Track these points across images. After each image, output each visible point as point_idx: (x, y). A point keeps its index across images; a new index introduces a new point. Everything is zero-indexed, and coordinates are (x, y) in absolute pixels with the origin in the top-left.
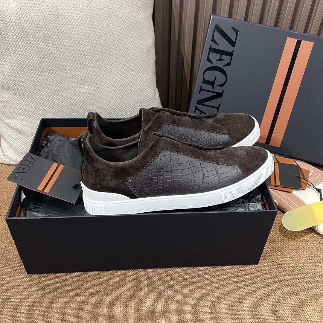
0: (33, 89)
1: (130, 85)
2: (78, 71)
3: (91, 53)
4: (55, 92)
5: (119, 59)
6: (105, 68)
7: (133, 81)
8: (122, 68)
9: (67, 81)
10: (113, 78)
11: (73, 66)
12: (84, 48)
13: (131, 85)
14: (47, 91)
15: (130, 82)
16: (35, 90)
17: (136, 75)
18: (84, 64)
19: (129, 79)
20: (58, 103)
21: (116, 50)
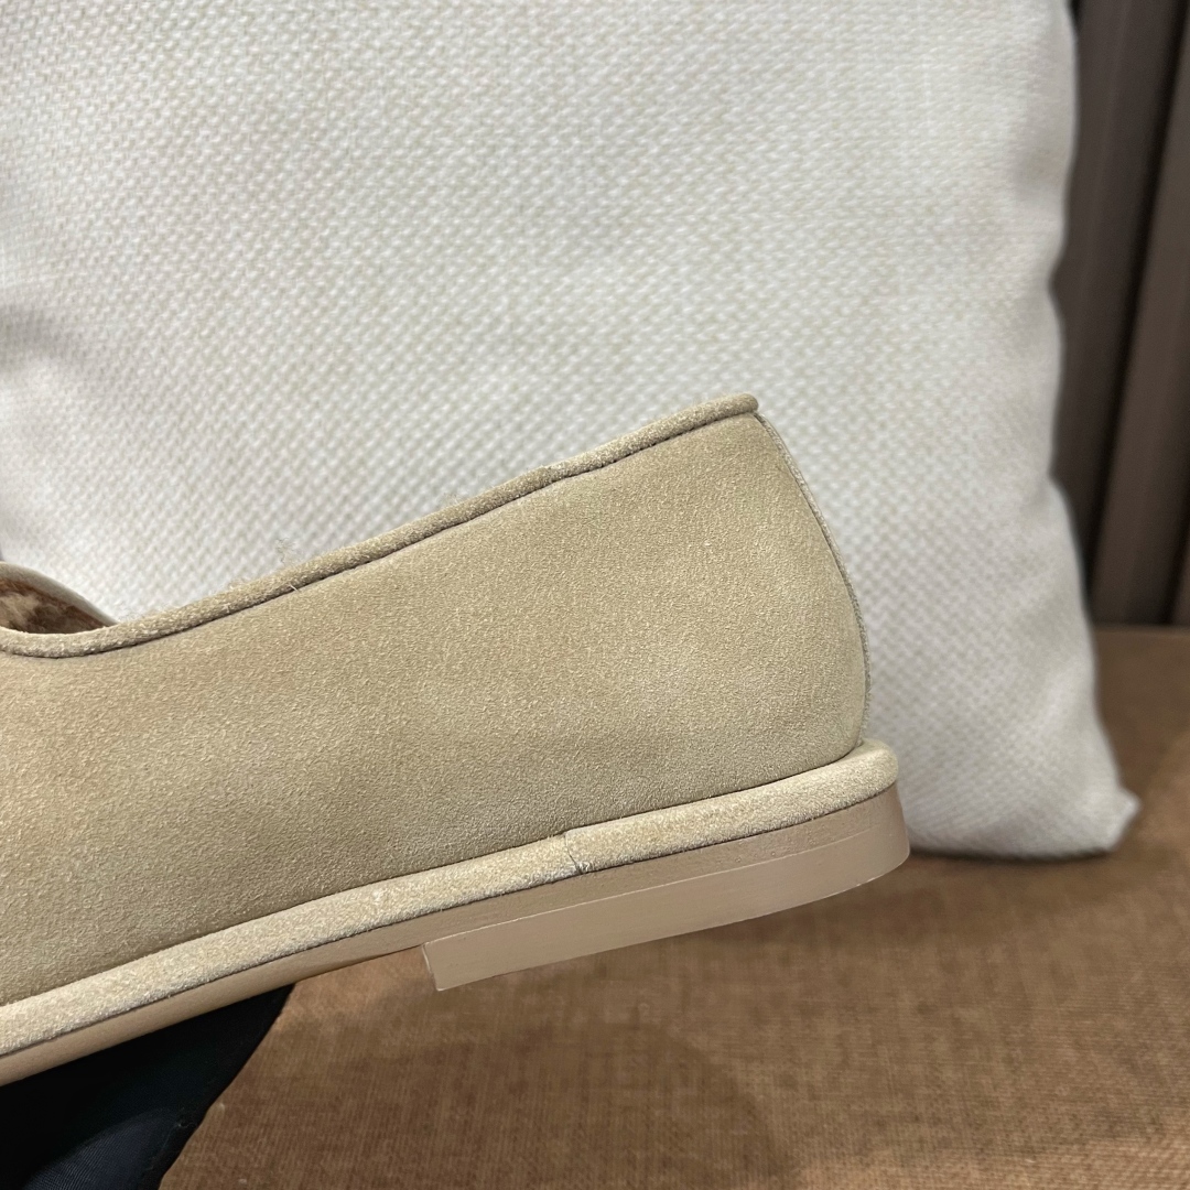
0: (190, 351)
1: (864, 391)
2: (499, 241)
3: (608, 120)
4: (324, 380)
5: (808, 186)
6: (693, 239)
7: (889, 361)
8: (822, 253)
9: (414, 311)
10: (743, 316)
11: (475, 201)
12: (565, 85)
13: (871, 388)
14: (274, 368)
15: (871, 369)
16: (199, 361)
17: (924, 327)
18: (550, 192)
19: (860, 340)
20: (333, 463)
21: (793, 116)
